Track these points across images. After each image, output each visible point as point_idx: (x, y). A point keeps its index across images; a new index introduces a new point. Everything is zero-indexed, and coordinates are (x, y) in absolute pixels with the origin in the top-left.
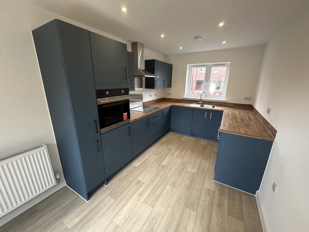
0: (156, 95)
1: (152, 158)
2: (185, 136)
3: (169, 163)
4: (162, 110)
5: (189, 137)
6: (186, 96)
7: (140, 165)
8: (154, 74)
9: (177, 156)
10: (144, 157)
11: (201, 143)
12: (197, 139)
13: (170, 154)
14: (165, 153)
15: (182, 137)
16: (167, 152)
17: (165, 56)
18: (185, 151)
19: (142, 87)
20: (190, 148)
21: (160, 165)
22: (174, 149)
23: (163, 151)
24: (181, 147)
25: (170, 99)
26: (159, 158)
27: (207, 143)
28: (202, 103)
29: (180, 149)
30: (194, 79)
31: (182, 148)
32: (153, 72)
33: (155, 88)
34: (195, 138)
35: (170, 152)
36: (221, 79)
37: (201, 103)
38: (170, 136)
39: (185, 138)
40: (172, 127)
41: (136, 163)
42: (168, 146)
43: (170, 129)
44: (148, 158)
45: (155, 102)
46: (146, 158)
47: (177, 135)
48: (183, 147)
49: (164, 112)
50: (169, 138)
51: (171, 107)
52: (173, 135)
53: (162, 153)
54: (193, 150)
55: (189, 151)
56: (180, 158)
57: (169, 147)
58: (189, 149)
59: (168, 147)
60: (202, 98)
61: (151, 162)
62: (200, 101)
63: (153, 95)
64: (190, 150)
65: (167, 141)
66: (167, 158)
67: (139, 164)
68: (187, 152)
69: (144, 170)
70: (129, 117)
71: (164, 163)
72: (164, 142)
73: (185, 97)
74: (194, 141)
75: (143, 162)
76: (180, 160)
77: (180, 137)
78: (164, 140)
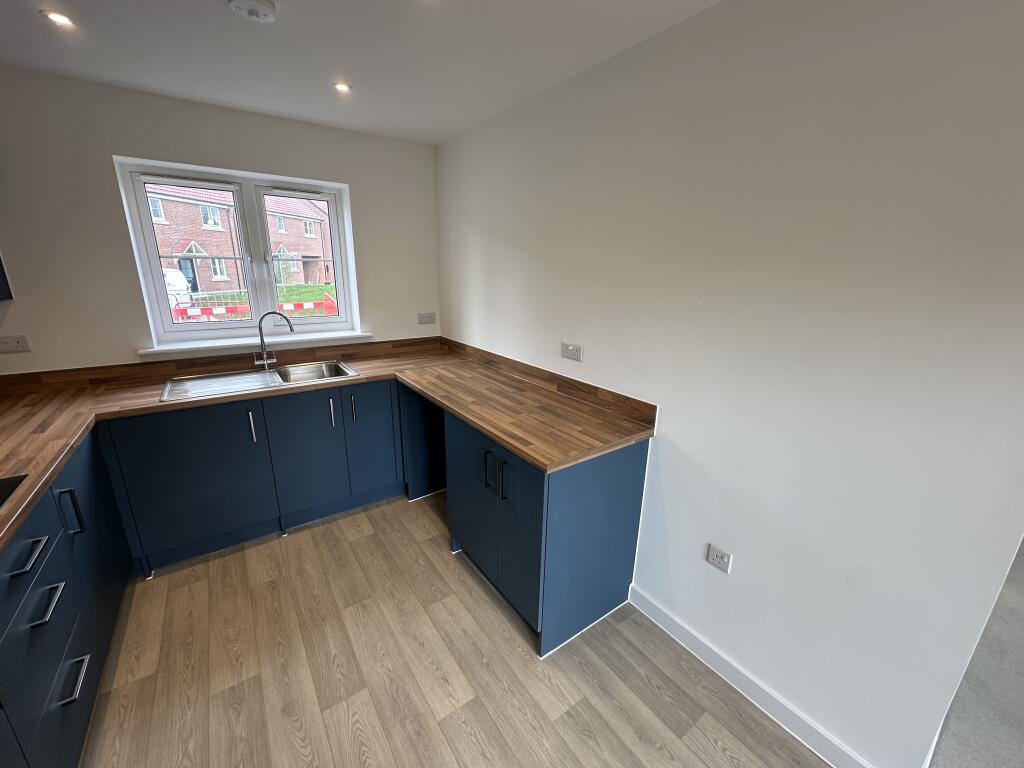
11: (350, 538)
13: (272, 725)
27: (371, 523)
28: (274, 361)
31: (303, 627)
35: (262, 715)
37: (271, 366)
39: (259, 559)
42: (206, 680)
56: (349, 695)
57: (221, 681)
58: (336, 607)
59: (216, 688)
73: (157, 348)
76: (362, 704)
77: (226, 571)
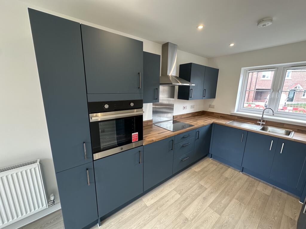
0: (192, 107)
1: (173, 197)
2: (229, 169)
3: (196, 216)
4: (196, 129)
5: (237, 172)
6: (238, 111)
7: (153, 205)
8: (190, 82)
9: (212, 203)
10: (162, 191)
11: (258, 189)
12: (251, 179)
13: (200, 197)
14: (193, 192)
15: (226, 170)
16: (196, 191)
17: (209, 59)
18: (227, 197)
19: (173, 98)
20: (238, 194)
21: (180, 214)
22: (209, 190)
23: (191, 187)
24: (222, 189)
25: (213, 113)
26: (182, 200)
27: (272, 192)
28: (264, 123)
29: (219, 192)
30: (253, 88)
31: (223, 191)
32: (188, 80)
33: (189, 98)
34: (248, 177)
35: (201, 194)
36: (296, 88)
37: (262, 124)
38: (207, 164)
39: (230, 172)
40: (212, 150)
41: (149, 200)
42: (201, 180)
43: (209, 153)
44: (168, 194)
45: (190, 115)
46: (163, 194)
47: (218, 164)
48: (225, 188)
49: (199, 132)
50: (205, 167)
51: (212, 125)
52: (212, 163)
53: (189, 192)
54: (241, 200)
55: (234, 200)
57: (202, 183)
58: (234, 197)
59: (200, 183)
60: (264, 116)
61: (169, 203)
62: (260, 121)
63: (188, 107)
64: (237, 199)
65: (200, 171)
66: (196, 203)
67: (153, 201)
68: (230, 201)
69: (154, 217)
70: (141, 138)
71: (189, 213)
72: (196, 172)
73: (235, 112)
74: (246, 181)
75: (158, 201)
76: (216, 216)
77: (222, 168)
78: (196, 168)
